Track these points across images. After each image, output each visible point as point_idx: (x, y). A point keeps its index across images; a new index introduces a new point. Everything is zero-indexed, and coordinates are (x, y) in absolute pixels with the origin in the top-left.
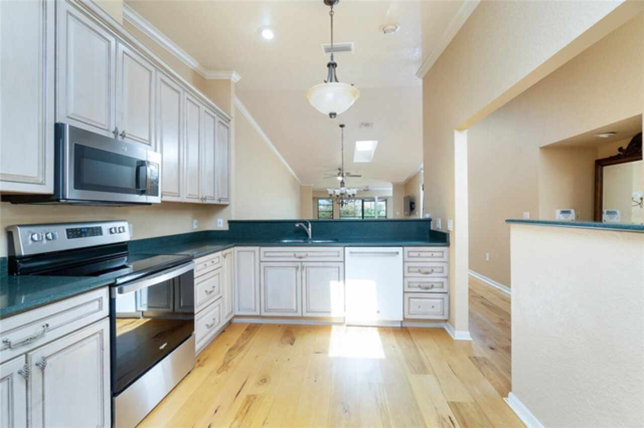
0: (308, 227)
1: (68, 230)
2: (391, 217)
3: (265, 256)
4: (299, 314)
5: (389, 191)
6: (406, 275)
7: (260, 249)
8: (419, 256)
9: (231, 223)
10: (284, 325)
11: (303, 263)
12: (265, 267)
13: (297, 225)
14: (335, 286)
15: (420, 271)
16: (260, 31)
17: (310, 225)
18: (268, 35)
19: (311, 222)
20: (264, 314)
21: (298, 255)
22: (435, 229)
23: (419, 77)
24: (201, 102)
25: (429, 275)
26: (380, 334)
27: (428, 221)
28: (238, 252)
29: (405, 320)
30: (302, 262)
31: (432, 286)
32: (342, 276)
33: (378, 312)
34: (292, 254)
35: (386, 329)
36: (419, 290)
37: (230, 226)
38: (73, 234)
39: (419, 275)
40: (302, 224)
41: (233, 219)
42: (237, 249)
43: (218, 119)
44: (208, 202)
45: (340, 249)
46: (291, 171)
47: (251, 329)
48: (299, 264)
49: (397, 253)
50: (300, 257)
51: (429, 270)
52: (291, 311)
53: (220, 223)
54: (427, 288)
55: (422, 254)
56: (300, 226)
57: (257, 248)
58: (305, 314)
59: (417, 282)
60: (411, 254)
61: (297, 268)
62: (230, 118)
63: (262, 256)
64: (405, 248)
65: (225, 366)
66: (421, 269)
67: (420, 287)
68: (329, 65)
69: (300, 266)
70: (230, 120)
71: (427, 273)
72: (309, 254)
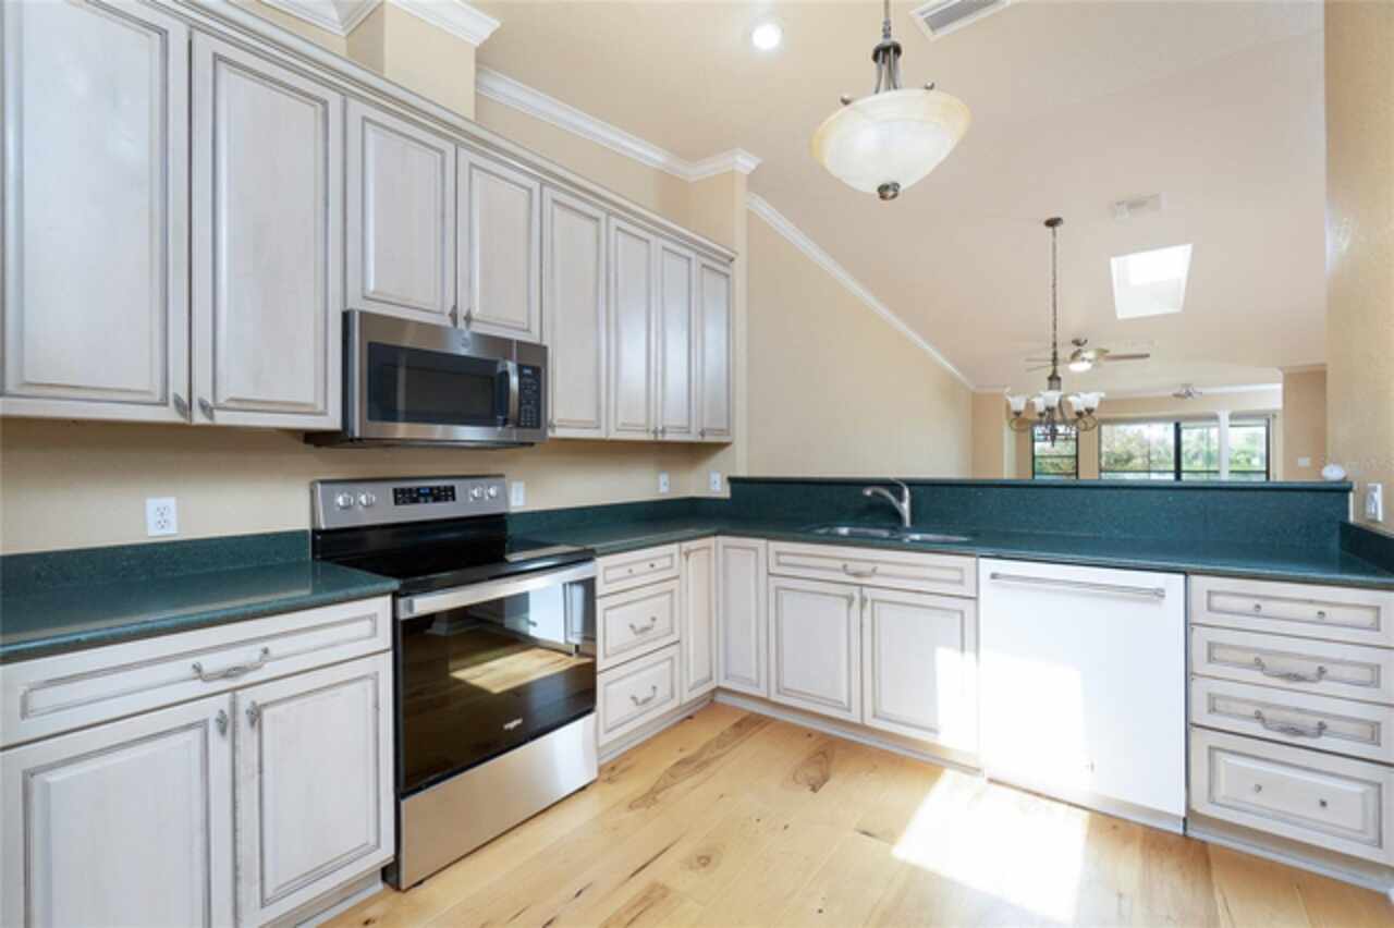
0: (900, 498)
1: (396, 491)
3: (779, 564)
4: (854, 717)
5: (1271, 394)
6: (1199, 668)
7: (768, 546)
8: (1256, 613)
9: (734, 482)
10: (823, 735)
11: (866, 590)
12: (777, 589)
13: (868, 492)
14: (947, 660)
15: (1259, 665)
17: (907, 492)
18: (767, 38)
19: (911, 484)
20: (774, 698)
21: (852, 566)
22: (1362, 523)
24: (650, 231)
25: (1301, 685)
26: (1088, 837)
27: (1341, 491)
28: (725, 547)
29: (1191, 816)
30: (861, 585)
31: (1322, 729)
32: (969, 640)
33: (1090, 766)
34: (839, 564)
35: (1113, 825)
36: (1256, 728)
37: (733, 491)
38: (404, 496)
39: (1258, 676)
40: (886, 493)
41: (742, 473)
42: (722, 540)
43: (697, 260)
44: (669, 437)
46: (940, 359)
47: (749, 724)
48: (855, 591)
49: (1159, 594)
50: (857, 575)
51: (1306, 668)
52: (837, 704)
53: (711, 483)
54: (1296, 731)
55: (1268, 607)
56: (874, 494)
57: (760, 543)
58: (870, 722)
59: (1247, 700)
60: (1218, 601)
61: (850, 600)
62: (733, 255)
63: (772, 561)
64: (1197, 579)
65: (650, 797)
66: (1268, 661)
67: (1259, 717)
68: (877, 55)
69: (857, 593)
70: (732, 260)
71: (1298, 678)
72: (881, 568)
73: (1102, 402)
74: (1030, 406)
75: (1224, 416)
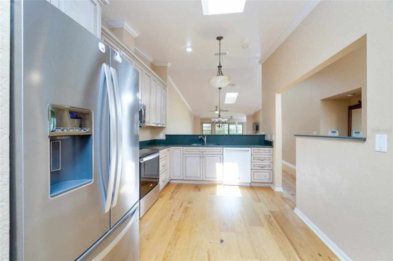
0: (204, 138)
2: (245, 133)
3: (186, 151)
4: (201, 179)
5: (244, 119)
6: (253, 161)
7: (183, 148)
8: (259, 152)
9: (167, 136)
10: (194, 184)
12: (185, 156)
13: (200, 137)
14: (218, 166)
15: (259, 159)
16: (186, 48)
17: (205, 137)
18: (189, 50)
19: (206, 135)
20: (185, 178)
21: (201, 151)
22: (267, 140)
23: (260, 64)
24: (157, 80)
25: (263, 161)
27: (264, 136)
28: (173, 149)
29: (252, 182)
30: (203, 154)
31: (265, 167)
32: (222, 161)
33: (239, 178)
34: (198, 151)
35: (242, 187)
36: (258, 168)
37: (166, 138)
39: (258, 161)
40: (202, 137)
41: (168, 133)
42: (172, 148)
43: (162, 86)
44: (159, 126)
45: (221, 148)
46: (189, 107)
47: (179, 186)
48: (202, 155)
49: (248, 150)
50: (202, 152)
51: (264, 159)
52: (197, 177)
53: (162, 136)
54: (262, 167)
55: (260, 151)
56: (201, 137)
57: (181, 148)
58: (204, 179)
59: (258, 164)
60: (255, 151)
61: (201, 157)
62: (166, 84)
63: (184, 151)
64: (252, 148)
65: (172, 198)
66: (260, 159)
67: (259, 167)
68: (219, 67)
69: (202, 156)
70: (166, 86)
71: (263, 160)
72: (206, 151)
73: (227, 120)
74: (215, 121)
75: (237, 123)
